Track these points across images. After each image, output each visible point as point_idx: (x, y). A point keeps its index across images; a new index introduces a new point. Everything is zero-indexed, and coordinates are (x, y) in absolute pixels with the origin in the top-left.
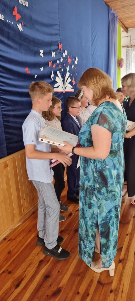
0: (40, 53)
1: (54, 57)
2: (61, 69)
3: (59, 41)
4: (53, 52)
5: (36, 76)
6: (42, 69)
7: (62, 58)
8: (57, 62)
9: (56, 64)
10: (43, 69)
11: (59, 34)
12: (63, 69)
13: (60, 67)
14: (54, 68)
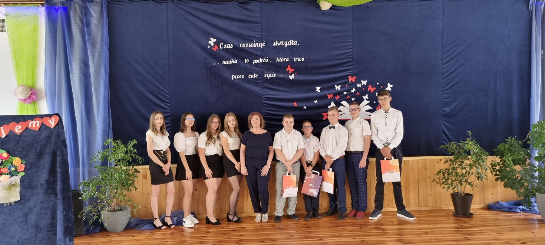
0: (317, 89)
1: (339, 89)
2: (350, 99)
3: (349, 75)
4: (338, 86)
5: (305, 108)
6: (316, 102)
7: (354, 89)
8: (343, 93)
9: (342, 95)
10: (318, 101)
11: (351, 69)
13: (348, 97)
14: (337, 99)
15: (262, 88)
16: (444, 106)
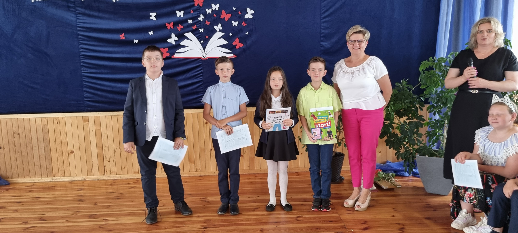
0: (151, 16)
1: (182, 16)
2: (197, 29)
4: (180, 12)
5: (136, 41)
7: (201, 15)
8: (188, 22)
9: (185, 25)
10: (153, 33)
12: (203, 29)
13: (195, 27)
14: (179, 30)
15: (75, 14)
16: (322, 39)
